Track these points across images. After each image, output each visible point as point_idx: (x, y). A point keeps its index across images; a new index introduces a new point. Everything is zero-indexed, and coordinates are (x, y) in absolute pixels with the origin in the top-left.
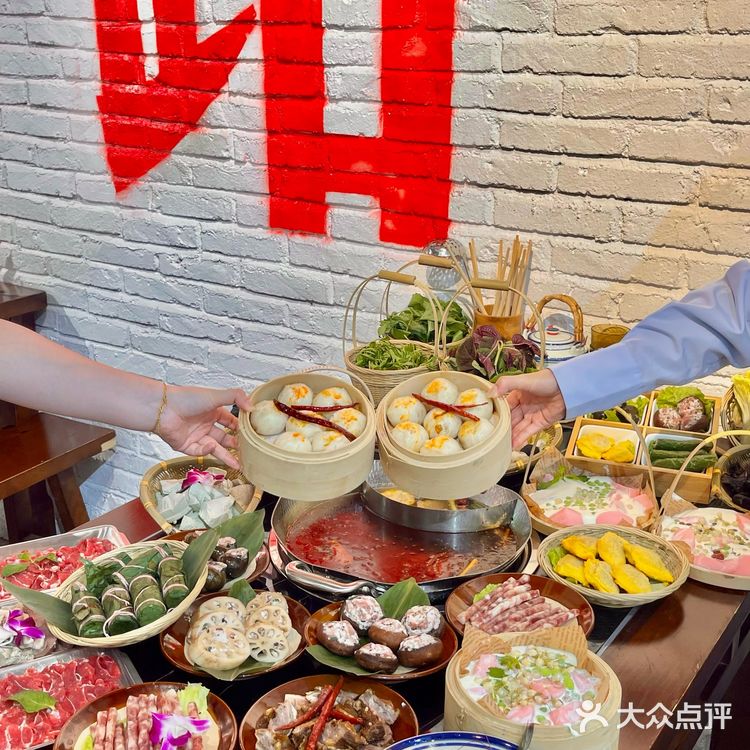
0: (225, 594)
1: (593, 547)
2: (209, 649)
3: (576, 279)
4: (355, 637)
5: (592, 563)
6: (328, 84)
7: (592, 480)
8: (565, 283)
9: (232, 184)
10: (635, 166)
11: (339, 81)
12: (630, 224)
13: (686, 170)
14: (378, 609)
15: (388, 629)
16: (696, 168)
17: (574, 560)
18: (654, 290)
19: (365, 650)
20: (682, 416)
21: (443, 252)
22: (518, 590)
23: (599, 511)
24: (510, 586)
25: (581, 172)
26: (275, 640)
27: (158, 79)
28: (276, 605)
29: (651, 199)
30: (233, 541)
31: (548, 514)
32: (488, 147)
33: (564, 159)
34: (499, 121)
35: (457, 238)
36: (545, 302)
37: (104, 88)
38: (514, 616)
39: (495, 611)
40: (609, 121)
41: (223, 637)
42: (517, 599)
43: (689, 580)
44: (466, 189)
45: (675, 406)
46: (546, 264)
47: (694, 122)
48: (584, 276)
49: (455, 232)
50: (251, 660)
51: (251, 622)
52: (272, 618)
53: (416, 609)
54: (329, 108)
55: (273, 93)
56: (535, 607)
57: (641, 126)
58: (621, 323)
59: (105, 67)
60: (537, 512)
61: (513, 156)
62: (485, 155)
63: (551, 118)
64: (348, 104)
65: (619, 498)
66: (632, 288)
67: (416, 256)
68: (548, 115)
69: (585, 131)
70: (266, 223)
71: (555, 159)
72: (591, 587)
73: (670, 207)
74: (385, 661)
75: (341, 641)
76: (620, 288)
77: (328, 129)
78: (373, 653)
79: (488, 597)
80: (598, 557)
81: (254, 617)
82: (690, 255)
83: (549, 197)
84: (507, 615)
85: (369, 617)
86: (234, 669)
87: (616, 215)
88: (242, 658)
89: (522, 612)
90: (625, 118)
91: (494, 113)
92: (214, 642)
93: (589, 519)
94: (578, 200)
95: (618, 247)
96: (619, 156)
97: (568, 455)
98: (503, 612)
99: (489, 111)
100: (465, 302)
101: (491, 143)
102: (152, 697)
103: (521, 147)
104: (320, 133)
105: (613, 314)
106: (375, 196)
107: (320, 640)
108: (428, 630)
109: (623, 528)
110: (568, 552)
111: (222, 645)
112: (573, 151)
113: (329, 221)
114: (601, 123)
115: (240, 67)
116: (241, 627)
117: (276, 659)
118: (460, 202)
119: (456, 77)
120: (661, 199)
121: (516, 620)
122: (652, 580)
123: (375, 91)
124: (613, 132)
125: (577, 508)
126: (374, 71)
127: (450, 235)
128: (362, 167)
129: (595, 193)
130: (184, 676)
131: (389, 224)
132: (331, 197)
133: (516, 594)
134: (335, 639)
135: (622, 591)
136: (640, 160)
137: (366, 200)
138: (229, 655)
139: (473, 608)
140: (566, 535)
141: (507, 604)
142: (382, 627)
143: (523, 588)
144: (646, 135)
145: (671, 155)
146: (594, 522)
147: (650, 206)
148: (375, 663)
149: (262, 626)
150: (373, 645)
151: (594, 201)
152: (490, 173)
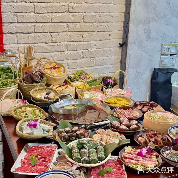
3: (41, 53)
10: (53, 24)
12: (54, 38)
16: (67, 23)
18: (60, 53)
25: (41, 27)
29: (58, 32)
34: (16, 15)
40: (47, 14)
47: (66, 13)
48: (44, 52)
57: (54, 15)
62: (13, 25)
63: (31, 14)
71: (33, 24)
73: (62, 33)
83: (32, 34)
90: (50, 13)
95: (51, 44)
96: (49, 22)
99: (13, 13)
101: (15, 21)
103: (24, 22)
112: (38, 22)
114: (44, 14)
124: (48, 16)
136: (55, 23)
144: (56, 17)
145: (62, 21)
151: (44, 34)
152: (16, 30)
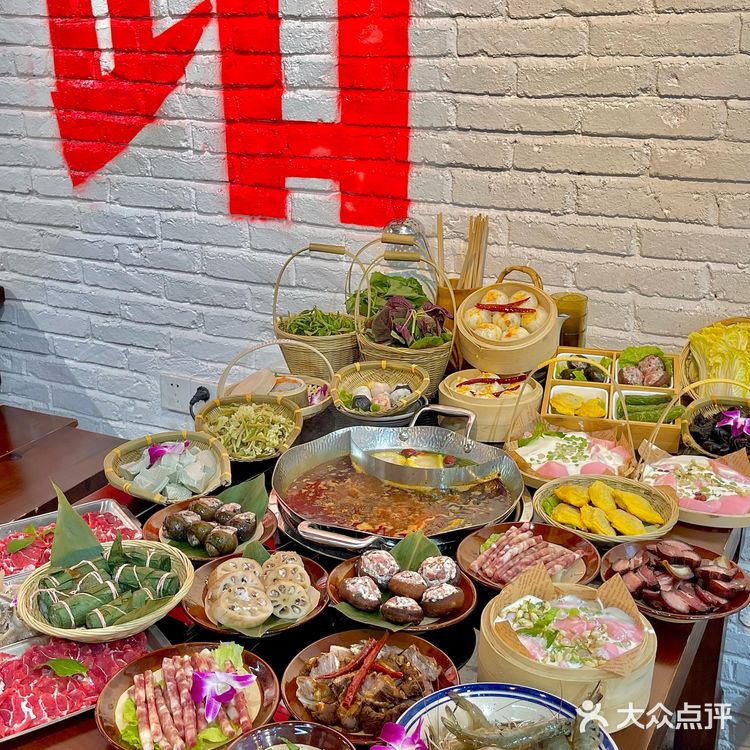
0: (240, 555)
1: (586, 496)
2: (232, 608)
3: (533, 251)
4: (378, 591)
5: (586, 509)
6: (286, 73)
7: (569, 436)
8: (523, 255)
9: (192, 173)
10: (588, 141)
11: (296, 69)
12: (584, 196)
13: (637, 143)
14: (394, 562)
15: (409, 581)
16: (647, 141)
17: (569, 508)
18: (609, 258)
19: (391, 604)
20: (644, 373)
21: (404, 230)
22: (520, 541)
23: (582, 463)
24: (514, 534)
25: (536, 149)
26: (296, 596)
27: (114, 73)
28: (294, 562)
29: (604, 172)
30: (239, 507)
31: (535, 467)
32: (445, 129)
33: (519, 137)
34: (455, 103)
35: (417, 217)
36: (506, 273)
37: (58, 84)
38: (523, 560)
39: (506, 557)
40: (563, 99)
41: (245, 596)
42: (523, 545)
43: (680, 524)
44: (423, 168)
45: (637, 365)
46: (503, 238)
47: (643, 97)
48: (541, 248)
49: (413, 211)
50: (273, 618)
51: (269, 582)
52: (290, 575)
53: (430, 560)
54: (287, 95)
55: (229, 84)
56: (542, 552)
57: (593, 103)
58: (576, 291)
59: (59, 63)
60: (524, 466)
61: (470, 136)
62: (442, 136)
63: (507, 99)
64: (307, 92)
65: (598, 450)
66: (587, 258)
67: (379, 236)
68: (503, 95)
69: (540, 110)
70: (226, 210)
71: (511, 138)
72: (590, 531)
73: (622, 179)
74: (412, 614)
75: (365, 596)
76: (575, 257)
77: (286, 116)
78: (400, 605)
79: (494, 546)
80: (590, 503)
81: (272, 576)
83: (506, 174)
84: (517, 560)
85: (387, 571)
86: (258, 626)
87: (571, 189)
88: (265, 615)
89: (532, 556)
90: (578, 96)
91: (450, 96)
92: (237, 600)
93: (573, 470)
94: (533, 176)
95: (572, 218)
96: (572, 132)
97: (544, 413)
98: (513, 558)
99: (446, 94)
100: (425, 279)
101: (448, 124)
102: (187, 657)
103: (477, 127)
104: (279, 121)
105: (569, 283)
106: (335, 180)
107: (344, 598)
108: (445, 580)
109: (607, 477)
110: (560, 501)
111: (244, 603)
112: (528, 129)
113: (289, 206)
114: (554, 102)
115: (198, 58)
116: (260, 585)
117: (299, 615)
118: (418, 182)
119: (412, 62)
120: (614, 172)
121: (527, 564)
122: (646, 523)
123: (332, 78)
124: (567, 109)
125: (560, 461)
126: (330, 59)
127: (409, 214)
128: (321, 151)
129: (549, 169)
130: (215, 636)
131: (349, 206)
132: (291, 182)
134: (360, 595)
135: (619, 533)
136: (592, 135)
137: (326, 184)
138: (252, 612)
139: (482, 557)
140: (556, 486)
141: (516, 550)
142: (403, 580)
143: (526, 535)
144: (598, 111)
145: (623, 130)
146: (579, 473)
147: (602, 178)
148: (402, 618)
149: (283, 583)
150: (399, 598)
151: (549, 176)
152: (448, 153)
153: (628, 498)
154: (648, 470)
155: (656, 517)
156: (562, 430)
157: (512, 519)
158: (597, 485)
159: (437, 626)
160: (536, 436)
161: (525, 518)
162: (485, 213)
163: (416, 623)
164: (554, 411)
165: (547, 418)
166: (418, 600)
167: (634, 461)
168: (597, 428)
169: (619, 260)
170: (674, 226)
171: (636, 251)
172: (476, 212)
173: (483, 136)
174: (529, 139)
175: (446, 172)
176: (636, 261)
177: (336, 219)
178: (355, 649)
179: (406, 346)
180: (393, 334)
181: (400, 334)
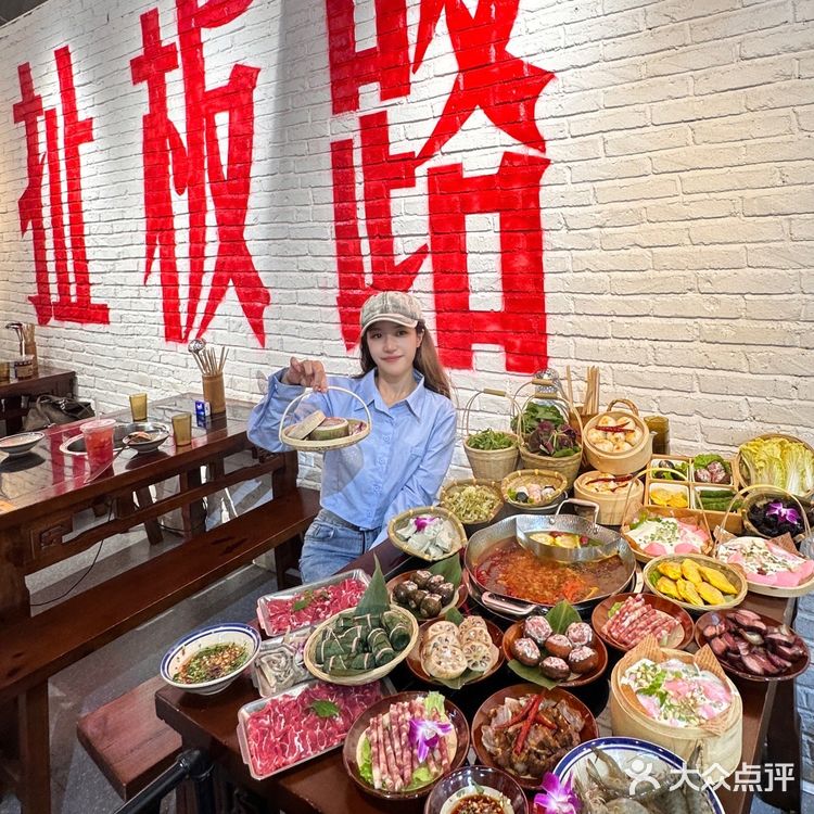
0: (443, 619)
1: (679, 571)
2: (440, 663)
4: (537, 651)
5: (681, 582)
6: (471, 283)
7: (664, 520)
8: (623, 392)
10: (658, 321)
11: (477, 281)
12: (659, 354)
14: (548, 626)
15: (559, 644)
16: (696, 320)
17: (669, 581)
18: (679, 394)
19: (547, 663)
20: (712, 474)
21: (546, 377)
22: (637, 607)
23: (675, 543)
24: (631, 603)
26: (483, 654)
27: (372, 286)
28: (478, 625)
30: (443, 578)
31: (643, 546)
32: (568, 314)
33: (614, 318)
34: (573, 299)
35: (553, 367)
36: (613, 404)
37: (341, 293)
38: (639, 626)
39: (626, 624)
40: (640, 296)
41: (448, 653)
42: (638, 613)
43: (750, 593)
44: (556, 338)
45: (706, 467)
46: (610, 380)
47: (690, 294)
49: (551, 364)
50: (468, 671)
51: (464, 641)
52: (478, 636)
53: (574, 625)
54: (472, 297)
55: (438, 290)
56: (652, 618)
57: (659, 298)
58: (661, 415)
59: (342, 281)
60: (635, 546)
61: (584, 317)
62: (566, 318)
63: (604, 296)
64: (483, 294)
65: (685, 533)
66: (665, 393)
67: (531, 379)
68: (602, 294)
69: (626, 302)
71: (609, 319)
72: (685, 600)
73: (682, 343)
74: (562, 672)
75: (529, 655)
76: (658, 393)
77: (471, 308)
78: (553, 665)
79: (618, 613)
80: (683, 577)
81: (466, 636)
82: (699, 372)
83: (608, 341)
84: (634, 625)
85: (544, 633)
86: (457, 678)
87: (650, 349)
88: (462, 669)
89: (644, 622)
90: (649, 294)
91: (570, 295)
92: (443, 657)
93: (670, 551)
94: (625, 341)
95: (652, 368)
96: (648, 315)
97: (646, 504)
98: (631, 623)
99: (567, 294)
100: (561, 406)
102: (406, 704)
103: (588, 313)
104: (468, 311)
105: (655, 410)
106: (501, 344)
107: (514, 655)
108: (585, 642)
109: (694, 555)
110: (662, 575)
111: (448, 660)
112: (619, 314)
113: (474, 361)
114: (635, 298)
115: (420, 276)
116: (458, 644)
117: (485, 669)
118: (553, 346)
119: (546, 276)
120: (677, 339)
121: (642, 629)
122: (724, 594)
123: (499, 286)
125: (660, 542)
126: (499, 275)
127: (549, 366)
128: (493, 328)
129: (635, 337)
130: (427, 685)
131: (511, 361)
132: (475, 347)
133: (636, 609)
134: (525, 654)
135: (706, 603)
136: (661, 317)
137: (496, 347)
138: (453, 667)
139: (610, 622)
140: (658, 563)
141: (633, 617)
142: (555, 642)
143: (639, 604)
144: (663, 303)
145: (679, 314)
146: (673, 552)
148: (555, 675)
149: (473, 643)
150: (552, 658)
151: (635, 342)
153: (710, 573)
154: (722, 549)
155: (730, 588)
156: (659, 516)
157: (628, 589)
158: (687, 562)
159: (580, 683)
160: (641, 521)
161: (638, 589)
162: (596, 365)
163: (565, 680)
164: (653, 503)
165: (649, 508)
166: (566, 659)
167: (712, 542)
168: (684, 515)
169: (686, 395)
170: (720, 373)
171: (696, 389)
172: (591, 364)
173: (592, 318)
174: (621, 320)
175: (570, 339)
176: (699, 395)
177: (504, 370)
178: (523, 702)
179: (550, 455)
180: (542, 447)
181: (545, 447)
